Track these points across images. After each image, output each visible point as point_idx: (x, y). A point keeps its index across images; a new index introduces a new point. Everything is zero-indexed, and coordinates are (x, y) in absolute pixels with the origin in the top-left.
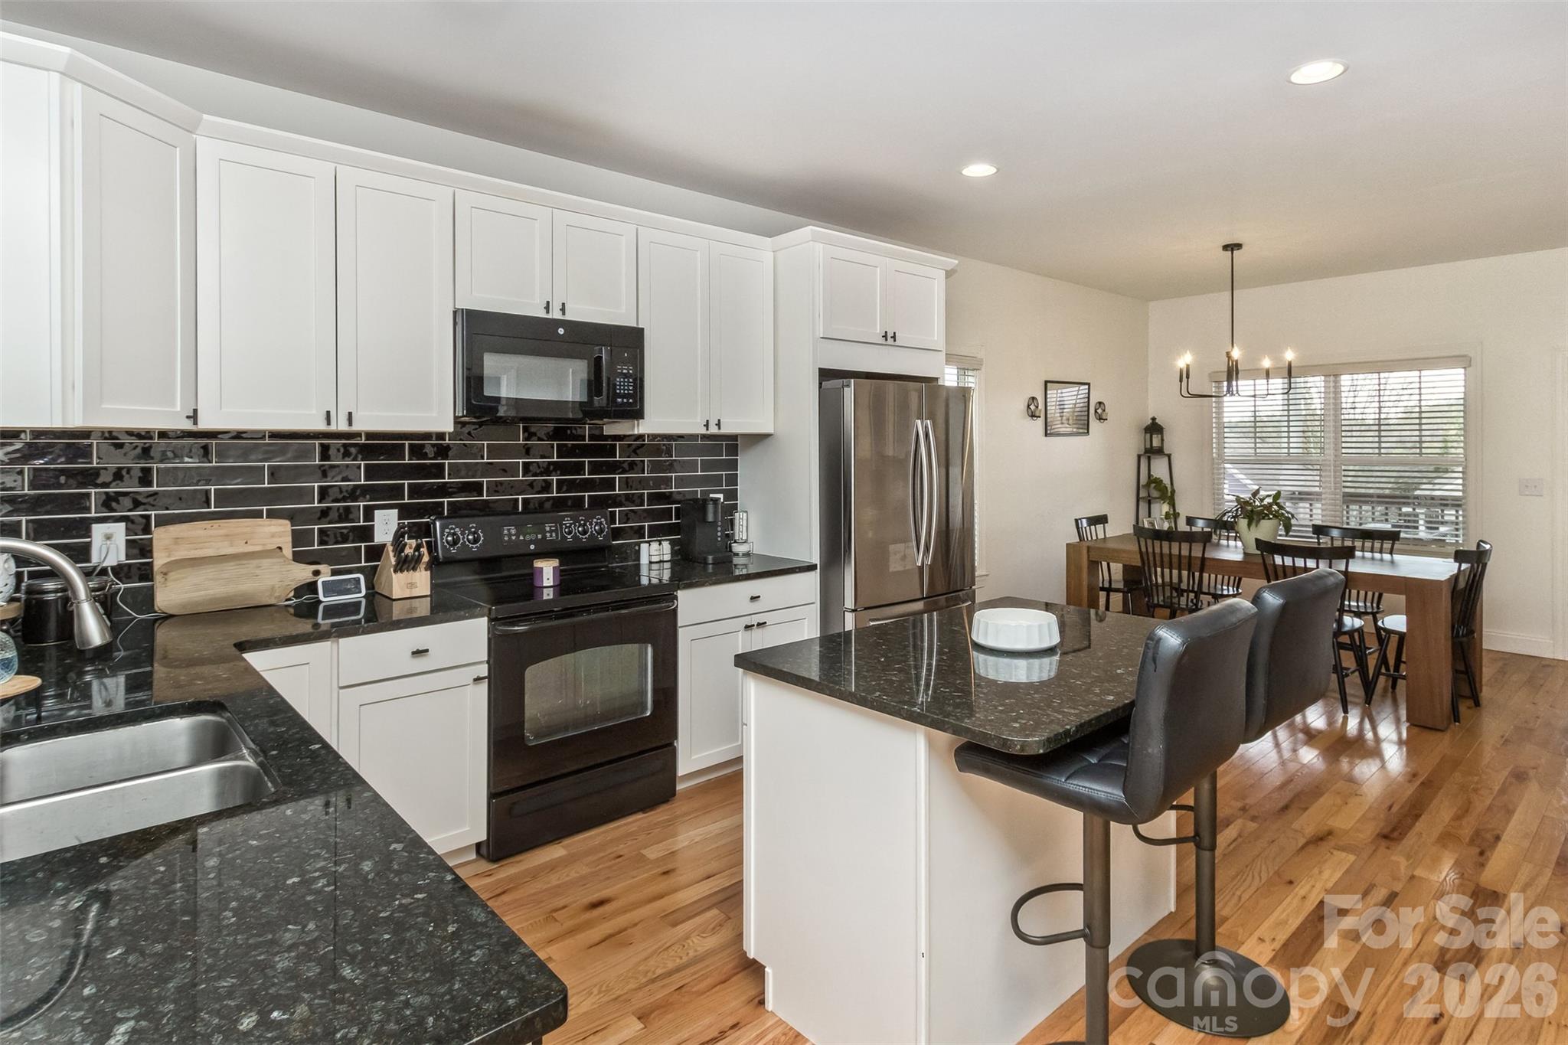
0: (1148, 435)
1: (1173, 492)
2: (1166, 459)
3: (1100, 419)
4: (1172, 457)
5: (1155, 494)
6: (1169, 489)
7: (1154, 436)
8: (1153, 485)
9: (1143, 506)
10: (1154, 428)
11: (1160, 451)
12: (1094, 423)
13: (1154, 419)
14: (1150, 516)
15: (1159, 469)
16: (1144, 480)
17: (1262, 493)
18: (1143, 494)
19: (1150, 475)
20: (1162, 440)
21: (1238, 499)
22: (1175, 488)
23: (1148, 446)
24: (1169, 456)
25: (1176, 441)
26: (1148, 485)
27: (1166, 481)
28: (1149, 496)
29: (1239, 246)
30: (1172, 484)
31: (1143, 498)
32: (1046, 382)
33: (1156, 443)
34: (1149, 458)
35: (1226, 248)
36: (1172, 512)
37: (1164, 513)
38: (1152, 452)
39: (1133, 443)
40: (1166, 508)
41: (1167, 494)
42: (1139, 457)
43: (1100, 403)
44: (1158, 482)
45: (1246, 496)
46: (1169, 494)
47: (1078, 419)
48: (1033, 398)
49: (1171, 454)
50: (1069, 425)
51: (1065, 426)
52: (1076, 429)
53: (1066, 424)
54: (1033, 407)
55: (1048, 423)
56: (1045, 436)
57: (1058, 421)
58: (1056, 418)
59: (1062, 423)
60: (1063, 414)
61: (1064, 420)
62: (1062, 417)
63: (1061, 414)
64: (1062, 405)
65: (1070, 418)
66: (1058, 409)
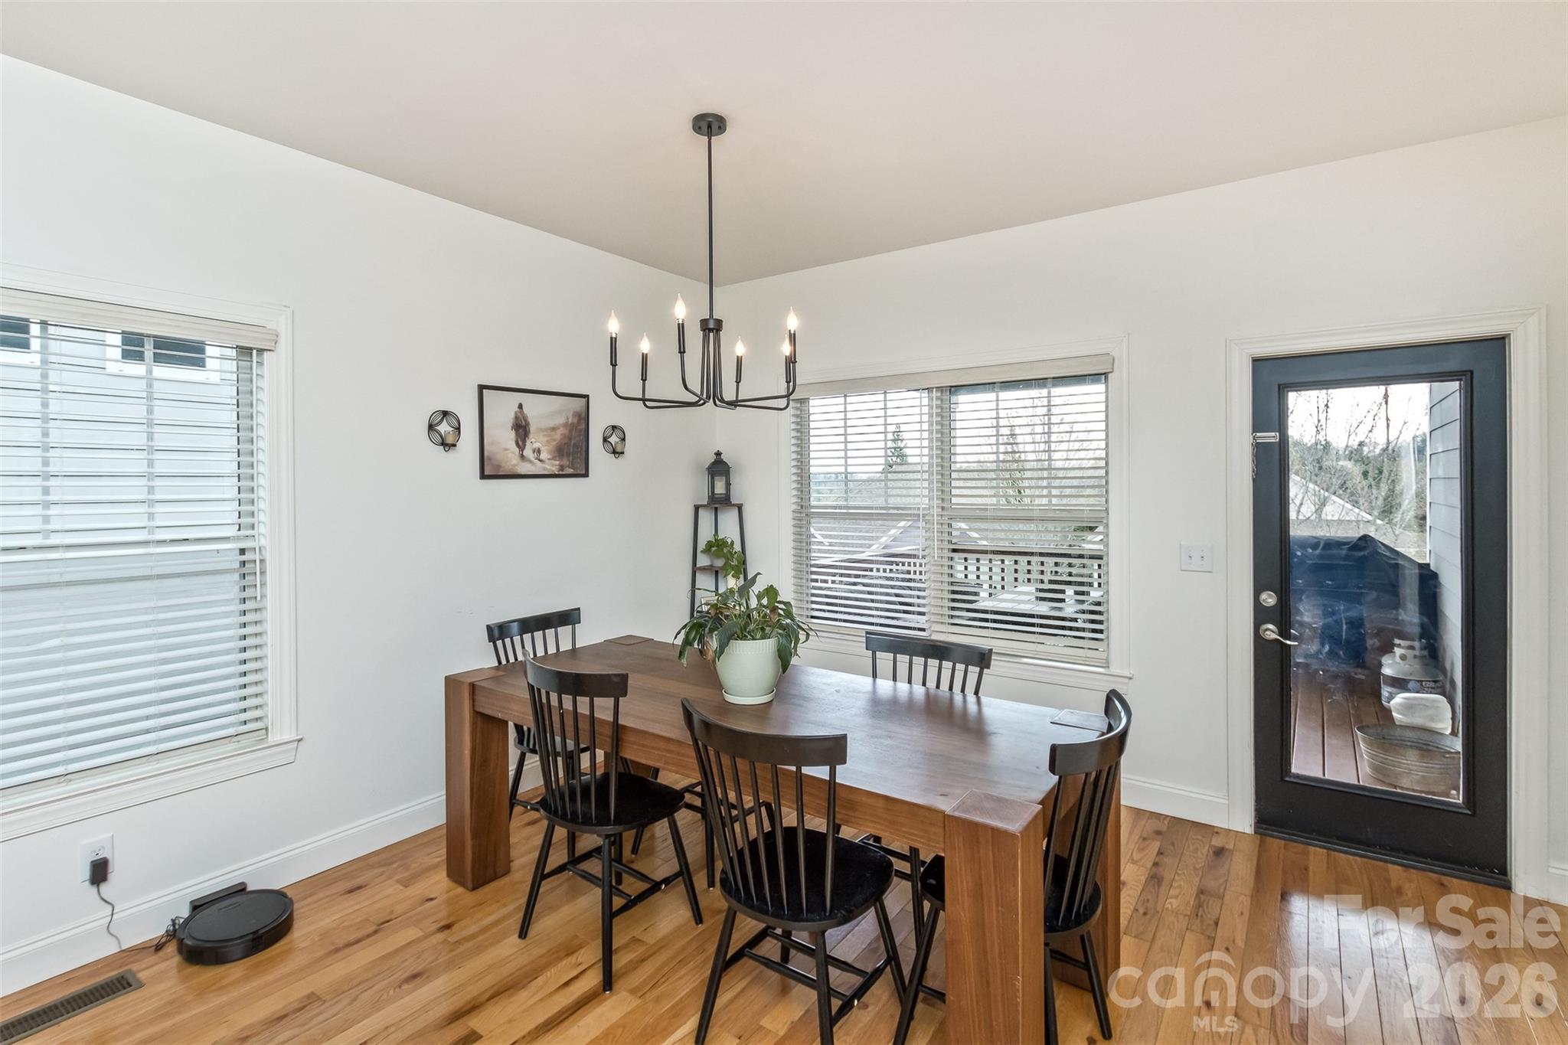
0: (710, 478)
2: (736, 511)
3: (614, 452)
4: (743, 508)
5: (720, 562)
7: (719, 479)
8: (716, 549)
9: (703, 580)
11: (727, 501)
12: (599, 456)
13: (718, 454)
15: (729, 529)
16: (704, 542)
18: (701, 563)
19: (711, 536)
20: (729, 485)
22: (747, 552)
23: (710, 493)
24: (740, 507)
25: (746, 485)
26: (708, 550)
27: (736, 543)
28: (711, 563)
30: (743, 546)
32: (482, 388)
33: (720, 488)
34: (715, 511)
38: (719, 503)
39: (691, 488)
41: (736, 559)
42: (697, 508)
43: (614, 428)
44: (724, 545)
46: (740, 562)
47: (560, 451)
48: (445, 414)
49: (742, 504)
50: (540, 460)
51: (530, 462)
52: (562, 468)
53: (533, 459)
54: (444, 428)
55: (488, 457)
56: (480, 479)
57: (513, 453)
58: (506, 450)
59: (522, 456)
60: (524, 441)
61: (528, 452)
62: (521, 447)
63: (520, 443)
64: (521, 428)
65: (542, 449)
66: (512, 434)
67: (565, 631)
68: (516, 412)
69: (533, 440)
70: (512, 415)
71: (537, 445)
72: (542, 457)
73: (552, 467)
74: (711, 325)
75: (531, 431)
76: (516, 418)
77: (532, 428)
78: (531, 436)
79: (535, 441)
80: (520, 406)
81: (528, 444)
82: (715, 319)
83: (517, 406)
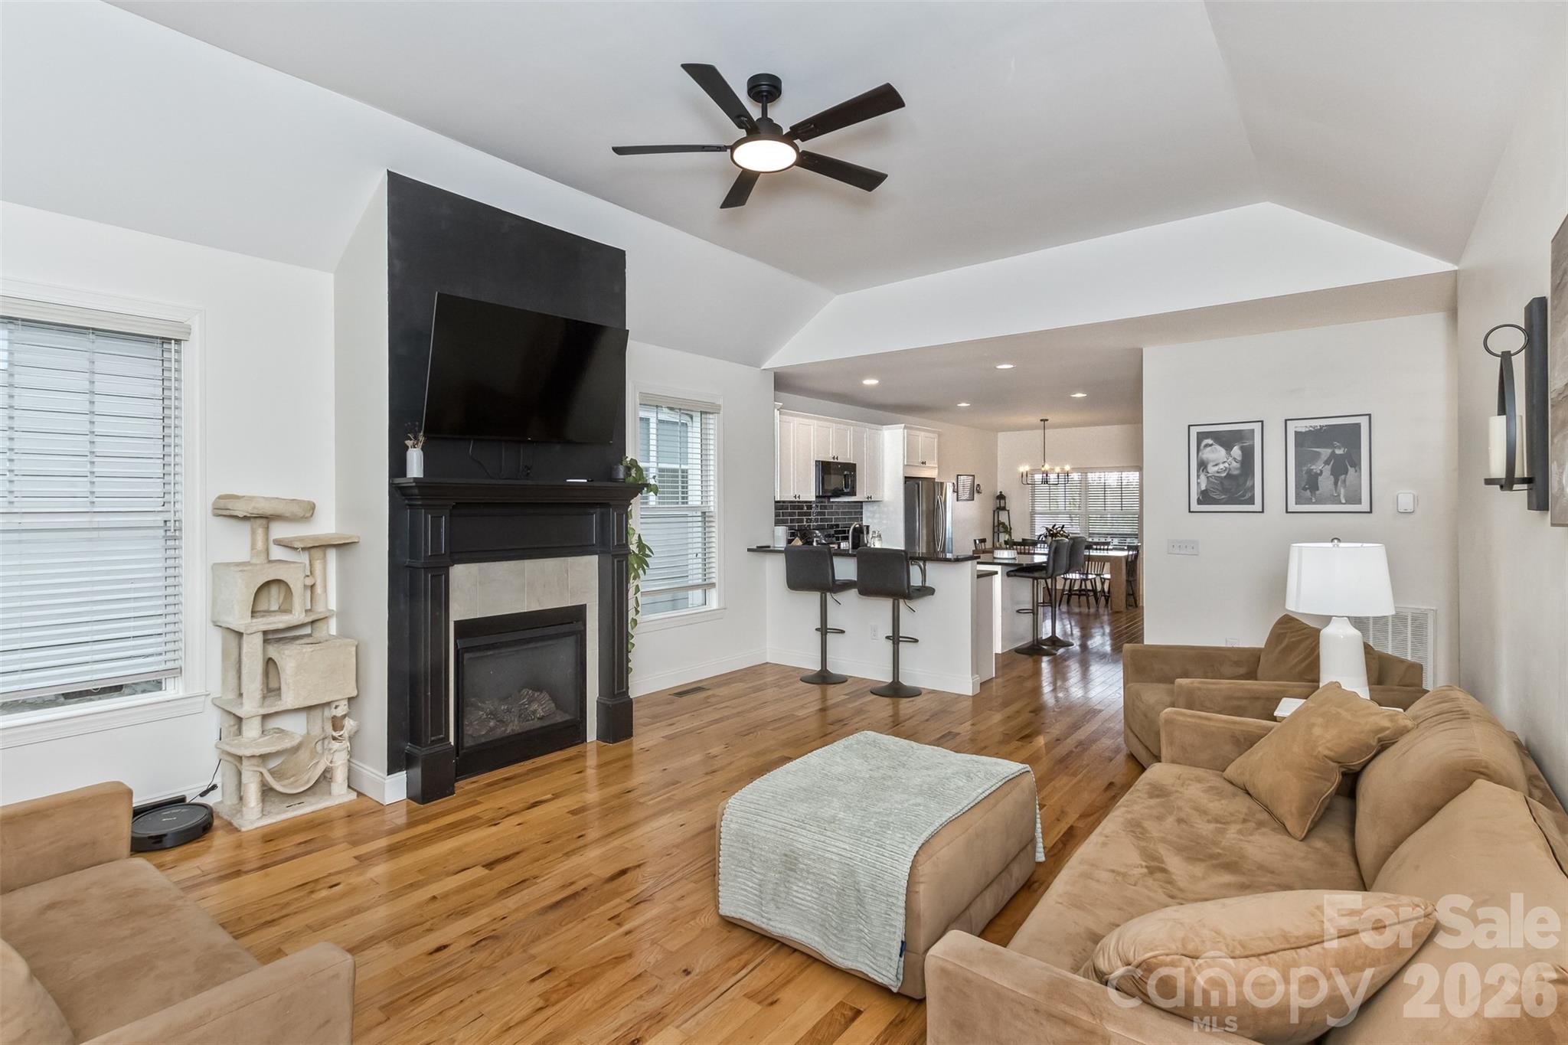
0: (998, 501)
1: (1011, 529)
2: (1007, 513)
3: (978, 492)
4: (1010, 511)
5: (1001, 529)
6: (1009, 527)
7: (1001, 501)
8: (1001, 526)
9: (996, 536)
10: (1001, 497)
11: (1004, 509)
12: (976, 495)
13: (1001, 492)
14: (998, 541)
15: (1003, 517)
16: (996, 524)
17: (1057, 526)
18: (996, 530)
19: (999, 520)
20: (1005, 502)
21: (1047, 529)
22: (1011, 526)
23: (998, 506)
24: (1008, 511)
25: (1012, 504)
26: (998, 526)
27: (1007, 523)
29: (1047, 420)
30: (1010, 524)
31: (996, 532)
32: (958, 476)
33: (1002, 504)
34: (999, 512)
35: (1041, 420)
36: (1010, 539)
38: (1000, 509)
39: (991, 505)
41: (1008, 530)
42: (994, 511)
43: (979, 484)
45: (1050, 527)
49: (1009, 509)
67: (983, 544)
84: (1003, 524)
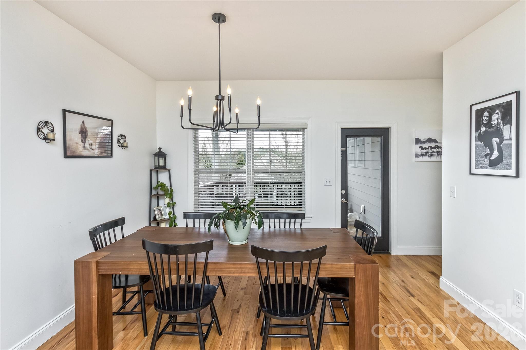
0: (157, 158)
1: (172, 190)
2: (168, 172)
3: (122, 146)
4: (171, 171)
5: (161, 193)
6: (170, 190)
7: (160, 159)
8: (160, 188)
9: (154, 201)
10: (160, 154)
11: (164, 168)
12: (116, 148)
13: (160, 149)
14: (158, 206)
15: (163, 178)
16: (154, 184)
18: (154, 193)
19: (158, 182)
20: (165, 161)
22: (173, 188)
23: (157, 164)
24: (169, 170)
26: (156, 188)
27: (168, 185)
28: (157, 194)
30: (171, 186)
31: (154, 195)
32: (64, 111)
33: (161, 162)
34: (157, 172)
36: (171, 202)
37: (166, 203)
38: (159, 168)
39: (148, 163)
40: (167, 200)
41: (168, 192)
42: (151, 171)
43: (122, 136)
44: (163, 186)
46: (170, 192)
47: (101, 145)
48: (46, 123)
49: (170, 169)
50: (93, 149)
51: (88, 149)
52: (102, 153)
53: (89, 148)
54: (45, 131)
55: (68, 146)
56: (64, 157)
57: (80, 145)
58: (77, 143)
59: (84, 147)
60: (85, 140)
61: (87, 145)
62: (84, 142)
63: (83, 140)
64: (84, 133)
65: (93, 143)
66: (80, 136)
68: (81, 125)
69: (89, 139)
70: (80, 127)
71: (91, 142)
72: (93, 147)
73: (97, 152)
74: (220, 98)
75: (88, 135)
76: (81, 128)
77: (89, 133)
78: (88, 137)
79: (89, 140)
80: (83, 122)
81: (87, 141)
82: (222, 96)
83: (82, 122)
84: (163, 185)
